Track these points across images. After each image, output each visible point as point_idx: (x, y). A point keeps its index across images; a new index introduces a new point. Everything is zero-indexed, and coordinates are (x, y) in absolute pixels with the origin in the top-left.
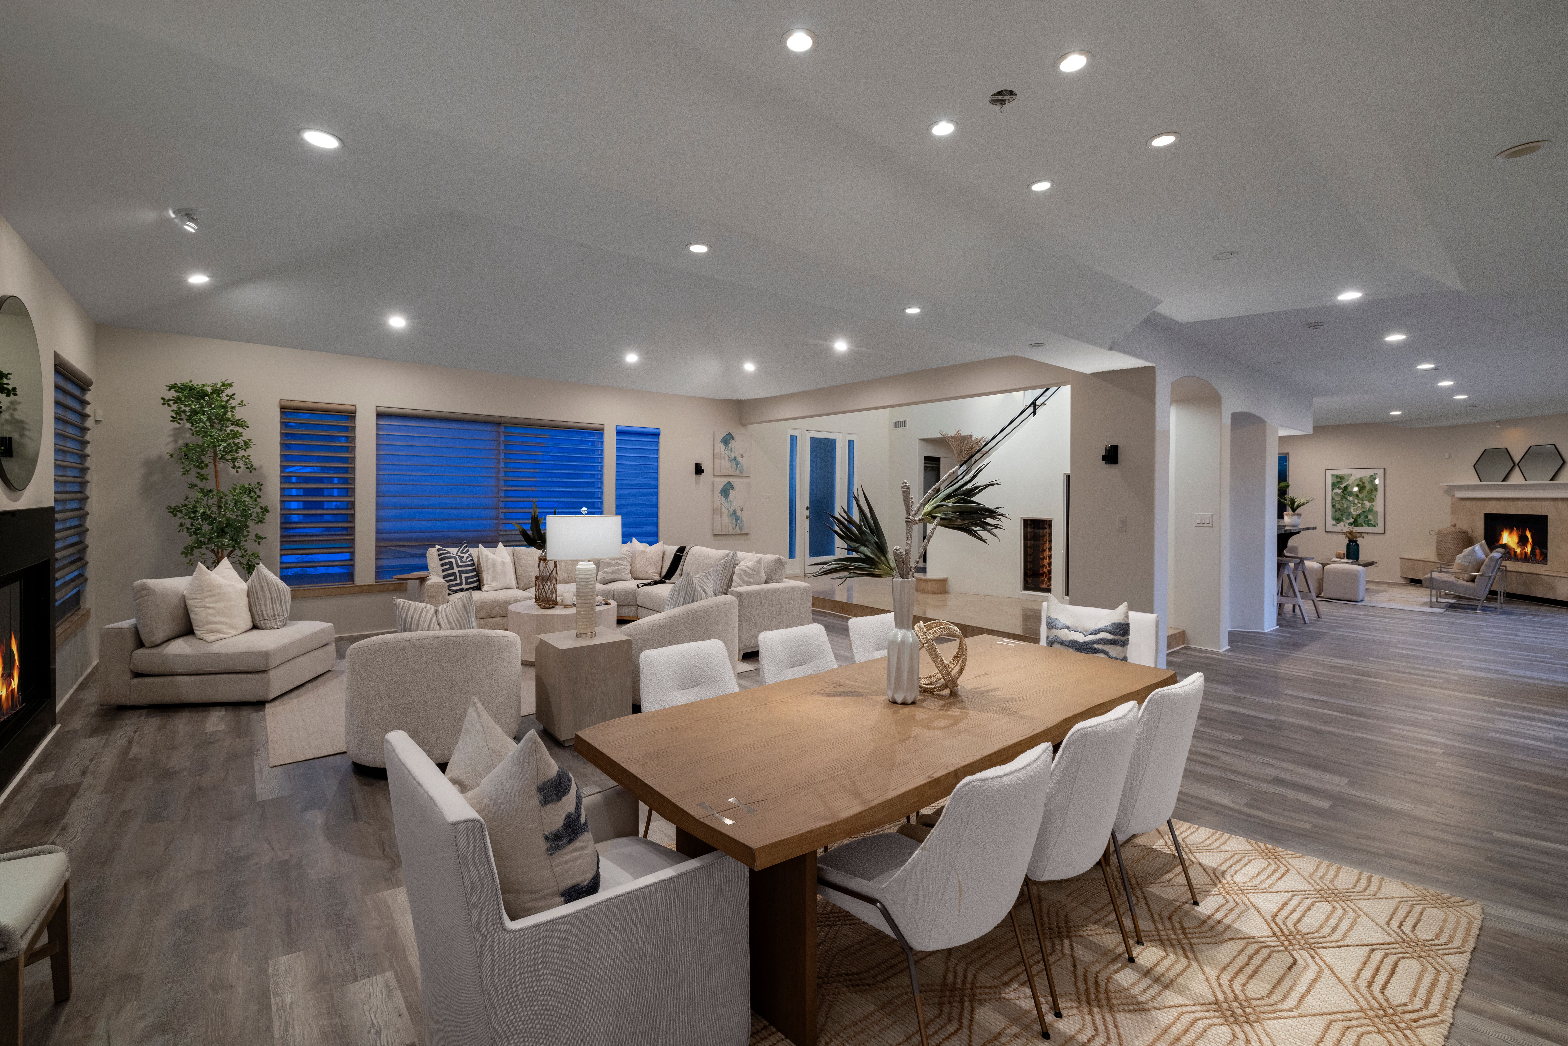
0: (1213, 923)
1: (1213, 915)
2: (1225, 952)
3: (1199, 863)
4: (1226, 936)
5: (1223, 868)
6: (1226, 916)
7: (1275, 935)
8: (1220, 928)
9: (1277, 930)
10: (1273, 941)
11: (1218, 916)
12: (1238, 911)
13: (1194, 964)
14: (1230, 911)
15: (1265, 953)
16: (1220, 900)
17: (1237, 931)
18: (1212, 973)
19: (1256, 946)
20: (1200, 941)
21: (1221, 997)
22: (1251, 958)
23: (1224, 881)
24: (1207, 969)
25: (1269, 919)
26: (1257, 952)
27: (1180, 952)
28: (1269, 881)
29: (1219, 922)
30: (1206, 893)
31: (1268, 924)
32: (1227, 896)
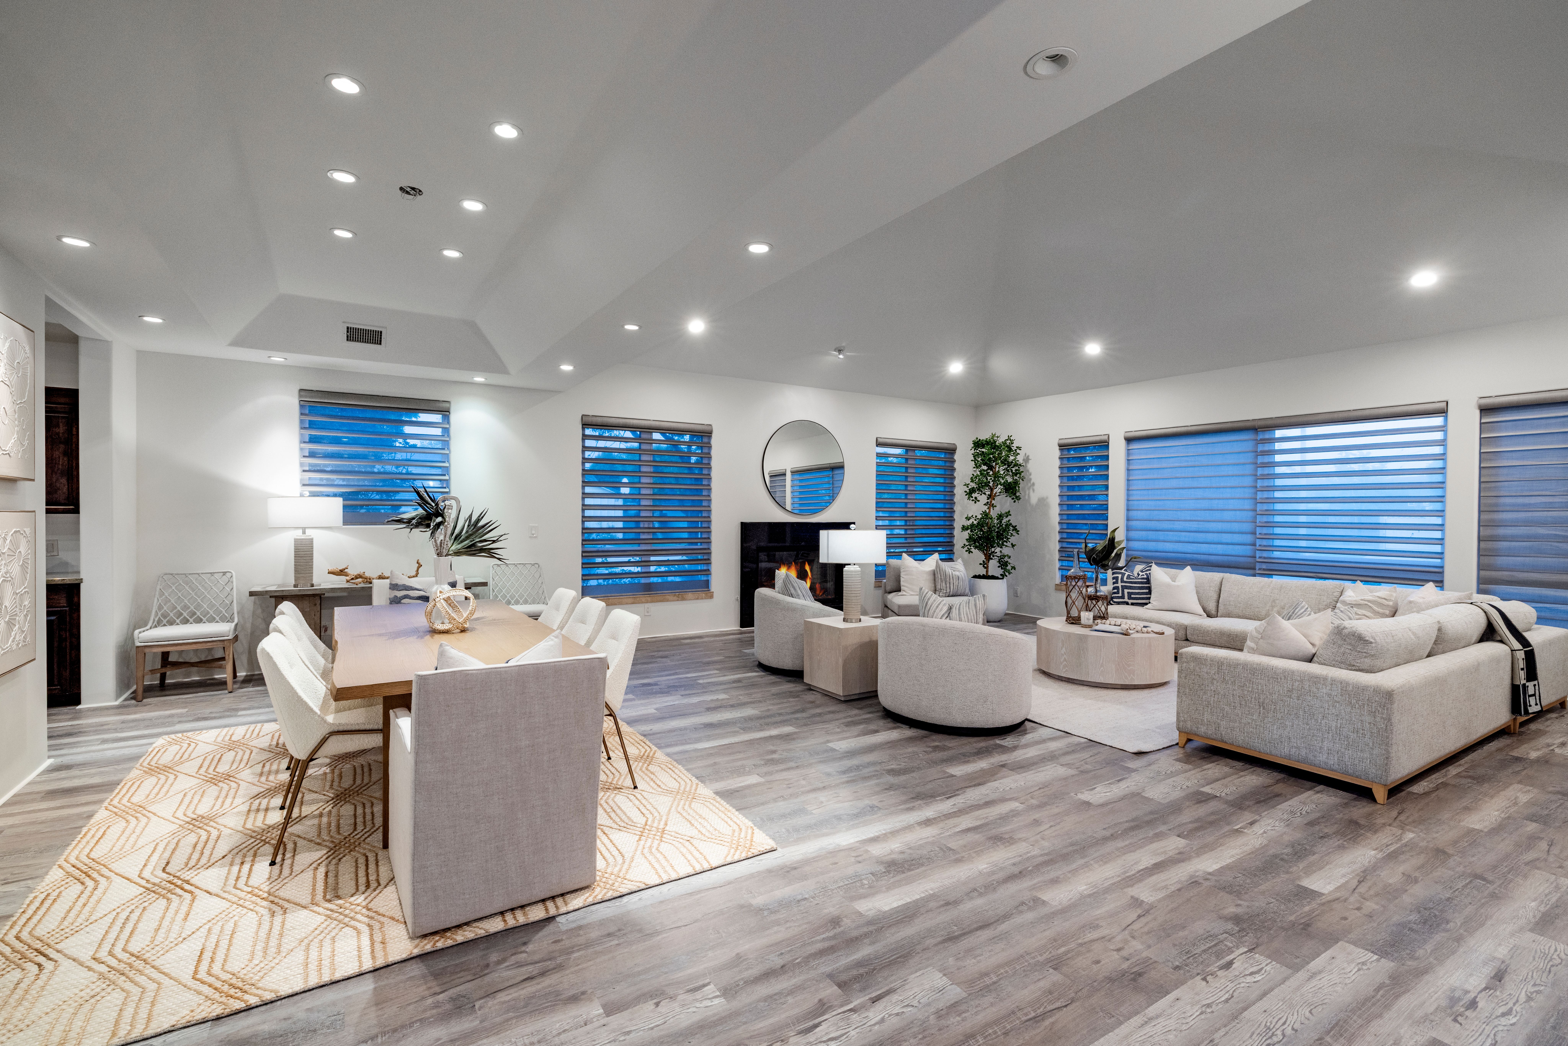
0: (246, 859)
1: (252, 865)
2: (223, 848)
3: (305, 907)
4: (230, 856)
5: (278, 919)
6: (240, 871)
7: (188, 882)
8: (238, 860)
9: (187, 887)
10: (187, 875)
11: (246, 867)
12: (232, 881)
13: (241, 829)
14: (238, 878)
15: (192, 863)
16: (254, 881)
17: (223, 866)
18: (226, 832)
19: (201, 863)
20: (248, 843)
21: (212, 823)
22: (202, 853)
23: (265, 903)
24: (229, 831)
25: (197, 891)
26: (199, 860)
27: (257, 829)
28: (213, 939)
29: (242, 863)
30: (272, 880)
31: (197, 887)
32: (250, 889)
